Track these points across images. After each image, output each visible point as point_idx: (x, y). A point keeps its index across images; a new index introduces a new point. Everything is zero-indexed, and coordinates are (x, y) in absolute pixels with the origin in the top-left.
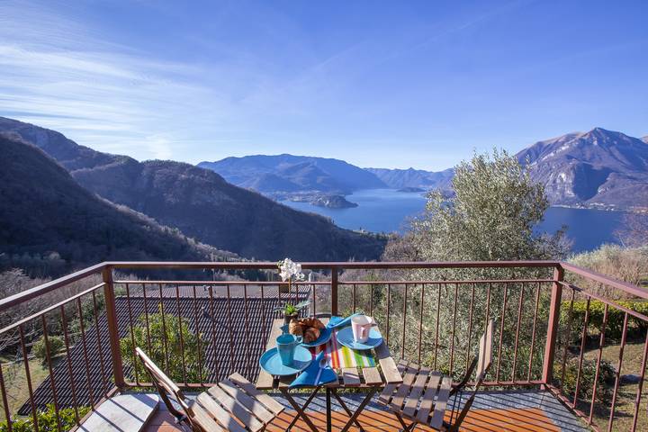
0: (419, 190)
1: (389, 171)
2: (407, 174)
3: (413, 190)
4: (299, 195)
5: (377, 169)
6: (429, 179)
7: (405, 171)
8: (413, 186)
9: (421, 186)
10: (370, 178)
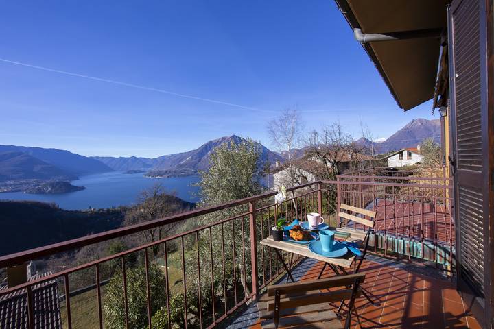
0: (140, 172)
1: (114, 158)
2: (130, 161)
3: (135, 172)
4: (6, 185)
5: (103, 158)
6: (148, 163)
7: (128, 158)
8: (135, 169)
9: (142, 169)
10: (97, 165)
